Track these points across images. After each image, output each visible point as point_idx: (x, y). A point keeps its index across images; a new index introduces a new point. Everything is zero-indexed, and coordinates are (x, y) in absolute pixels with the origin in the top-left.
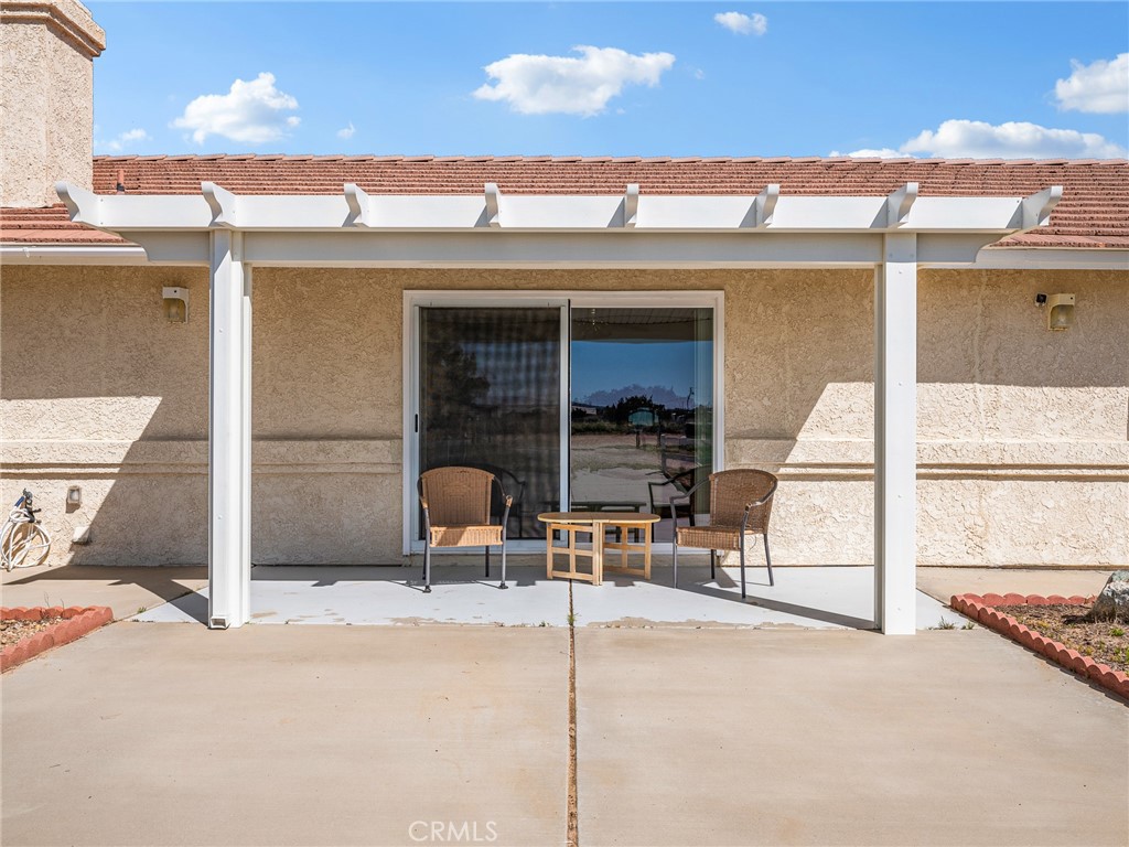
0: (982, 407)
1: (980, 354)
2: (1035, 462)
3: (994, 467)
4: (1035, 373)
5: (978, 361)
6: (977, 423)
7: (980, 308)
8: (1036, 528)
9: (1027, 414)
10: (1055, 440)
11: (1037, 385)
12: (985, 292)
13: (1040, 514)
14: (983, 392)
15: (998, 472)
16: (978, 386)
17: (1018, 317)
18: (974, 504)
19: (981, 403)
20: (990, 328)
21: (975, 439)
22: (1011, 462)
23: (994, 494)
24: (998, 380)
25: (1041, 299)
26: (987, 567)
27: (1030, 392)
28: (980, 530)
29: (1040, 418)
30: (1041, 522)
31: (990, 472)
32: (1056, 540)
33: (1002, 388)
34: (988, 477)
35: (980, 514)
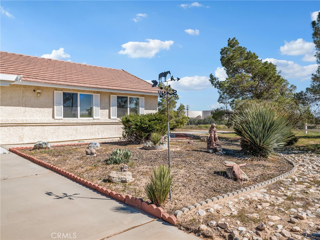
0: (22, 112)
1: (22, 101)
2: (33, 122)
3: (25, 124)
4: (34, 105)
5: (21, 103)
6: (21, 115)
7: (22, 92)
8: (34, 135)
9: (32, 113)
10: (38, 118)
11: (34, 107)
12: (22, 88)
13: (35, 133)
14: (22, 109)
15: (26, 125)
16: (21, 107)
17: (30, 94)
18: (21, 131)
19: (22, 111)
20: (24, 96)
21: (21, 118)
22: (28, 123)
23: (25, 129)
24: (26, 106)
25: (34, 91)
26: (24, 144)
27: (32, 109)
28: (22, 137)
29: (35, 114)
30: (35, 134)
31: (24, 125)
32: (38, 138)
33: (27, 108)
34: (24, 126)
35: (22, 133)
